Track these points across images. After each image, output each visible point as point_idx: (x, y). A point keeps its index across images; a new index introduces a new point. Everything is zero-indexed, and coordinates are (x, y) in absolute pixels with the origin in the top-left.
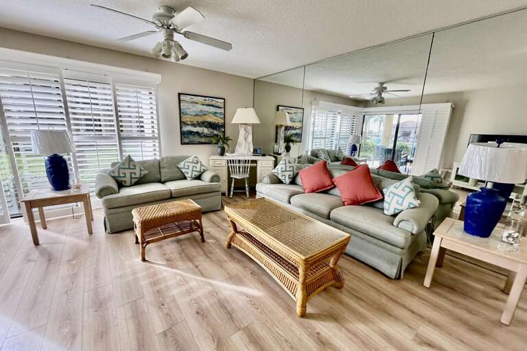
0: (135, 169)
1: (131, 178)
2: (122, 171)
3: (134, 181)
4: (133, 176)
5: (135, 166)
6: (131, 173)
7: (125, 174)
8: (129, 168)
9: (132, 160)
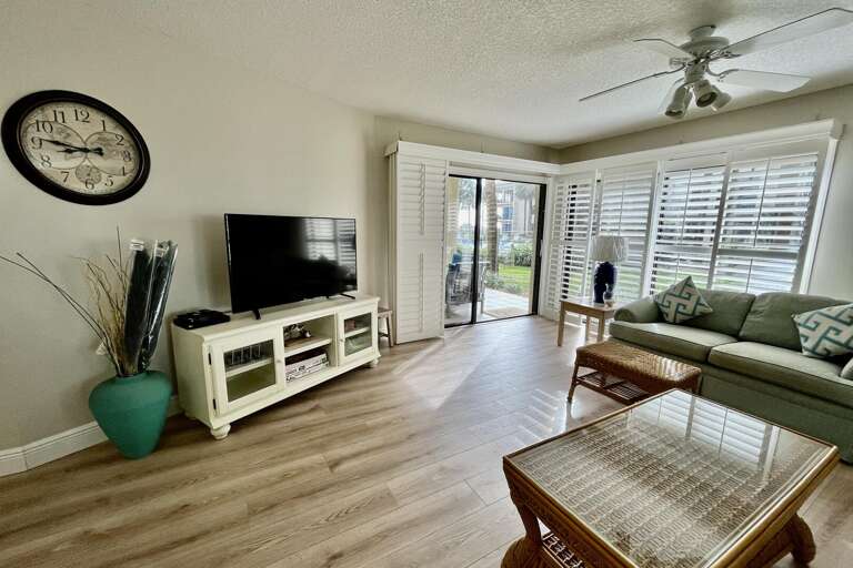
0: (688, 299)
1: (677, 311)
2: (668, 298)
3: (680, 317)
4: (681, 309)
5: (690, 295)
6: (679, 304)
7: (670, 303)
8: (680, 296)
9: (691, 286)
